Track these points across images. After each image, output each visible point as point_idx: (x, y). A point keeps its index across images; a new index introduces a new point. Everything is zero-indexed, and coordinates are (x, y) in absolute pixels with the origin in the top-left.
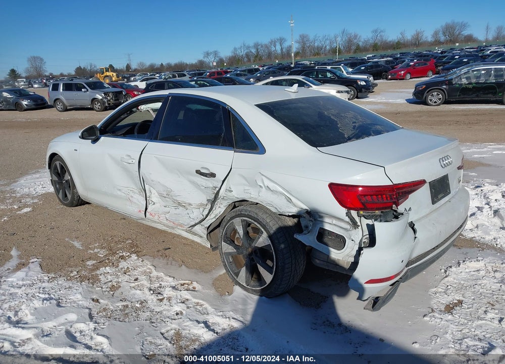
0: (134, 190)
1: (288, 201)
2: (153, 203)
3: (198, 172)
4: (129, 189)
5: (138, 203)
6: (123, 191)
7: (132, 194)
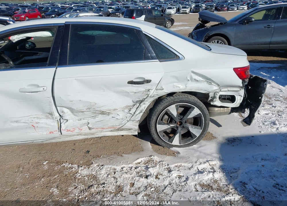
0: (38, 116)
1: (209, 84)
2: (65, 121)
3: (131, 83)
4: (31, 117)
5: (47, 126)
6: (23, 121)
7: (38, 121)
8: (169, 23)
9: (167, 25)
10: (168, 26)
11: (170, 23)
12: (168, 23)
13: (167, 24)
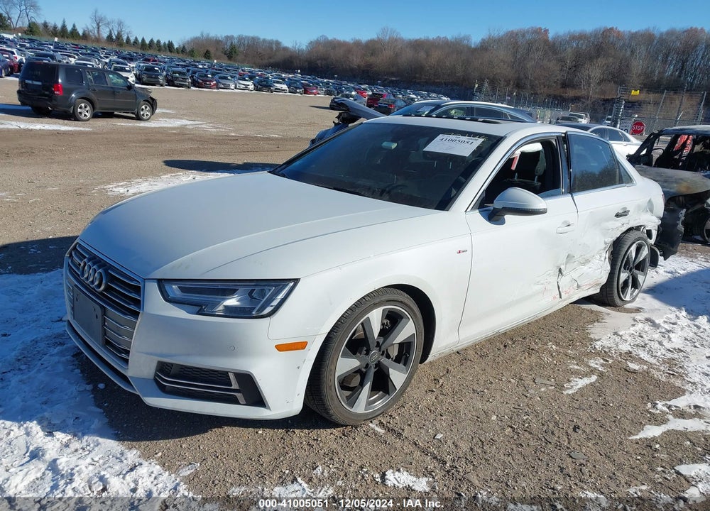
8: (146, 108)
9: (142, 113)
10: (143, 115)
11: (148, 108)
12: (143, 107)
13: (143, 110)
